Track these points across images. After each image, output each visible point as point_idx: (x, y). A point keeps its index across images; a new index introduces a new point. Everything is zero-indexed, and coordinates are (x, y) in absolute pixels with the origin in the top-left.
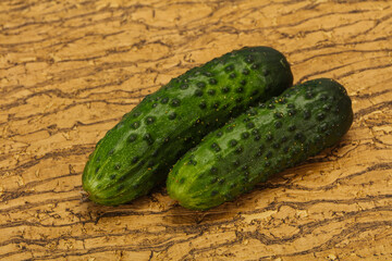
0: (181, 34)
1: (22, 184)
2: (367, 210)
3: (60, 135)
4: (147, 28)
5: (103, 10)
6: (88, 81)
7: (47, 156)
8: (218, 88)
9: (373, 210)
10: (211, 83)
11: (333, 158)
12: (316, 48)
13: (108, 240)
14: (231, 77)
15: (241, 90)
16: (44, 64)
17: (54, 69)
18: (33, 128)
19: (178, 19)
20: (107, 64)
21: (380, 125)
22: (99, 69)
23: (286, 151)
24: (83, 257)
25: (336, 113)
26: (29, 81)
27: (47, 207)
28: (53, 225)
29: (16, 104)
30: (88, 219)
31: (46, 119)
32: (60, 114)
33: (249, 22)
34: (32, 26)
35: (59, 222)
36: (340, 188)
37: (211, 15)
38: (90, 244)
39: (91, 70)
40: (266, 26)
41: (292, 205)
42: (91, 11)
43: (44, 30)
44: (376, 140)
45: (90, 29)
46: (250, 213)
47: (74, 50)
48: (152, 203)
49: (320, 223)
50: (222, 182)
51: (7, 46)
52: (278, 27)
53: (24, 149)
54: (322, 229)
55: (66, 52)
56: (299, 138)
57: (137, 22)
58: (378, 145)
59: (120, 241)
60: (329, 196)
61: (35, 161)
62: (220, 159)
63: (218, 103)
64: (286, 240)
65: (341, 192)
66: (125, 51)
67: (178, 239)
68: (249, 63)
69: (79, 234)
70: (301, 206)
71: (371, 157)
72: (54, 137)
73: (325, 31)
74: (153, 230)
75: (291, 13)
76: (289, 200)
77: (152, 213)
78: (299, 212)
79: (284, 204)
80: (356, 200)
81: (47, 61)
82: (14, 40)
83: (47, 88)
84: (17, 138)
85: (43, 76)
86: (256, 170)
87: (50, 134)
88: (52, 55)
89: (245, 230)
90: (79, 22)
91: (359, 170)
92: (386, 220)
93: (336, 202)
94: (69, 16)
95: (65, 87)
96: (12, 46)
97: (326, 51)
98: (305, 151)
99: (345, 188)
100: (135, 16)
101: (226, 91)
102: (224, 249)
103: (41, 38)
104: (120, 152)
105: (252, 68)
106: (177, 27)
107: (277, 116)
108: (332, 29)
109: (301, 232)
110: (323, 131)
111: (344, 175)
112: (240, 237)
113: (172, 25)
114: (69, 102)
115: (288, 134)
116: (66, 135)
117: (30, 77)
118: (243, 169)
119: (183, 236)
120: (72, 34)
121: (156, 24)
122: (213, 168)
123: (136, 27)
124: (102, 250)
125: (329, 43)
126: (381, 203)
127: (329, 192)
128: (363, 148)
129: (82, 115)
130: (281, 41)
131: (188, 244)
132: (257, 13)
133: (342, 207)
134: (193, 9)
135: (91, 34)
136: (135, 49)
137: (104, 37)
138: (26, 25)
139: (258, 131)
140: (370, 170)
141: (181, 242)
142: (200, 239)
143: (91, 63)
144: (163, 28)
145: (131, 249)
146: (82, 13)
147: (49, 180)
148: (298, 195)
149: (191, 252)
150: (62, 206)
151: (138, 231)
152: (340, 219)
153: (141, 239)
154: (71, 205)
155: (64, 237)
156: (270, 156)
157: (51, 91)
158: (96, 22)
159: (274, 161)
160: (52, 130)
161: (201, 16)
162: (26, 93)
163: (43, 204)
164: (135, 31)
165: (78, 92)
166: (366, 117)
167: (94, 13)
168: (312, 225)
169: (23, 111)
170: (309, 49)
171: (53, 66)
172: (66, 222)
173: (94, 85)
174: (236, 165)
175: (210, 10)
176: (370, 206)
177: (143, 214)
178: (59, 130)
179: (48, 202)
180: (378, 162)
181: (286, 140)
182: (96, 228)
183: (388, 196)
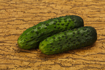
0: (61, 12)
1: (4, 40)
2: (93, 63)
4: (53, 9)
5: (43, 3)
6: (32, 19)
7: (14, 34)
8: (60, 23)
9: (94, 64)
10: (59, 22)
11: (89, 49)
12: (96, 21)
13: (20, 57)
14: (65, 21)
15: (67, 25)
16: (22, 13)
17: (25, 15)
18: (13, 27)
19: (62, 8)
20: (39, 15)
22: (36, 16)
23: (74, 43)
24: (12, 60)
25: (91, 36)
26: (17, 16)
27: (8, 47)
28: (7, 51)
29: (11, 21)
30: (17, 51)
31: (17, 26)
32: (21, 25)
33: (80, 12)
34: (23, 4)
35: (9, 51)
36: (88, 57)
37: (71, 9)
38: (15, 58)
39: (34, 16)
40: (84, 13)
41: (73, 59)
42: (40, 2)
43: (26, 5)
44: (103, 47)
45: (38, 7)
46: (60, 58)
47: (32, 11)
48: (36, 51)
49: (78, 64)
50: (54, 48)
51: (15, 7)
52: (88, 14)
53: (8, 32)
54: (78, 66)
55: (29, 11)
56: (79, 41)
57: (51, 7)
58: (103, 48)
59: (23, 59)
61: (10, 35)
62: (54, 41)
64: (67, 67)
65: (87, 58)
66: (45, 13)
67: (39, 61)
68: (71, 19)
69: (13, 55)
70: (75, 59)
71: (99, 51)
72: (17, 30)
73: (100, 17)
74: (33, 57)
75: (92, 12)
76: (72, 57)
77: (35, 53)
78: (74, 61)
79: (71, 58)
80: (90, 61)
81: (23, 12)
82: (17, 6)
83: (21, 18)
84: (8, 29)
85: (21, 16)
86: (65, 47)
87: (17, 29)
88: (25, 11)
89: (57, 62)
90: (36, 4)
91: (95, 53)
92: (97, 67)
93: (85, 60)
94: (34, 3)
95: (25, 19)
96: (16, 7)
97: (98, 22)
98: (80, 45)
99: (89, 57)
100: (51, 6)
101: (63, 25)
102: (49, 66)
103: (24, 7)
104: (28, 34)
106: (61, 10)
107: (74, 33)
108: (102, 17)
109: (72, 66)
110: (86, 40)
111: (90, 54)
112: (55, 64)
113: (60, 9)
114: (25, 23)
115: (76, 39)
116: (21, 30)
117: (18, 15)
118: (61, 45)
119: (40, 60)
120: (33, 7)
121: (55, 8)
122: (52, 43)
123: (50, 8)
124: (17, 60)
125: (100, 21)
126: (97, 62)
127: (84, 57)
128: (98, 48)
129: (26, 26)
130: (87, 18)
131: (40, 63)
133: (86, 61)
134: (67, 6)
135: (38, 8)
136: (48, 13)
137: (41, 9)
138: (22, 3)
139: (67, 36)
140: (98, 54)
141: (39, 62)
142: (44, 62)
143: (35, 15)
144: (57, 10)
145: (25, 61)
146: (38, 2)
147: (11, 40)
148: (75, 56)
149: (41, 65)
150: (12, 47)
151: (29, 57)
152: (84, 64)
153: (29, 59)
154: (14, 47)
155: (9, 55)
156: (69, 43)
158: (40, 5)
159: (70, 45)
160: (17, 28)
161: (68, 8)
162: (15, 19)
163: (7, 46)
164: (49, 9)
165: (28, 21)
166: (102, 41)
167: (41, 3)
168: (76, 64)
169: (12, 23)
170: (94, 21)
171: (25, 14)
172: (11, 51)
173: (33, 20)
174: (59, 44)
175: (71, 7)
176: (94, 63)
177: (32, 53)
178: (19, 29)
179: (9, 45)
180: (101, 52)
181: (75, 40)
182: (18, 54)
183: (100, 61)
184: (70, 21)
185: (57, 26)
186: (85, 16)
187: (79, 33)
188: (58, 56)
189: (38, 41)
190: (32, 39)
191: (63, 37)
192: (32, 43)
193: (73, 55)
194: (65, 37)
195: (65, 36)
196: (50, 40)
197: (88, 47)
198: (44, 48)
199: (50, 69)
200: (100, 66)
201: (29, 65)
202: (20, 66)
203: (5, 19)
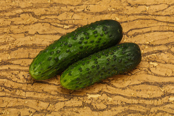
1: (9, 58)
2: (135, 104)
3: (29, 37)
6: (46, 10)
7: (22, 46)
9: (137, 104)
10: (86, 38)
11: (130, 74)
12: (140, 14)
13: (35, 94)
14: (95, 37)
15: (98, 42)
18: (19, 31)
20: (55, 3)
21: (153, 62)
22: (52, 6)
23: (109, 73)
24: (24, 100)
26: (23, 5)
27: (16, 72)
28: (16, 82)
30: (30, 82)
31: (25, 27)
32: (31, 26)
35: (19, 81)
36: (128, 90)
38: (28, 94)
39: (48, 5)
41: (107, 94)
44: (149, 69)
46: (91, 94)
48: (55, 80)
49: (115, 106)
50: (81, 83)
53: (13, 41)
54: (115, 108)
56: (116, 69)
58: (149, 72)
59: (39, 96)
60: (122, 93)
61: (17, 48)
62: (81, 75)
63: (88, 47)
64: (100, 110)
65: (128, 92)
68: (104, 31)
69: (24, 88)
70: (110, 95)
72: (26, 38)
73: (147, 6)
74: (52, 93)
76: (107, 91)
77: (55, 85)
78: (109, 98)
80: (132, 98)
83: (29, 10)
84: (12, 35)
85: (29, 4)
87: (25, 35)
89: (86, 102)
91: (138, 83)
92: (140, 110)
93: (124, 97)
95: (37, 12)
97: (143, 17)
99: (130, 91)
102: (76, 109)
104: (44, 63)
105: (105, 33)
107: (108, 60)
109: (107, 108)
111: (131, 84)
112: (84, 105)
114: (36, 20)
116: (31, 38)
117: (24, 3)
118: (90, 79)
119: (62, 99)
122: (78, 78)
124: (31, 98)
125: (146, 13)
127: (123, 91)
128: (143, 72)
129: (39, 29)
131: (63, 103)
133: (125, 100)
140: (142, 84)
141: (62, 101)
142: (69, 102)
145: (42, 101)
147: (20, 59)
148: (111, 90)
149: (64, 107)
150: (22, 73)
151: (47, 92)
152: (123, 106)
153: (47, 96)
154: (25, 73)
155: (19, 89)
156: (102, 75)
157: (30, 12)
160: (26, 33)
162: (20, 11)
163: (15, 70)
165: (41, 16)
166: (149, 56)
168: (112, 106)
169: (17, 21)
170: (137, 14)
172: (21, 81)
173: (48, 13)
174: (87, 78)
176: (136, 101)
177: (50, 84)
178: (29, 35)
179: (18, 70)
180: (147, 81)
182: (32, 87)
183: (145, 99)
184: (102, 35)
186: (124, 2)
188: (87, 90)
189: (58, 69)
190: (49, 69)
192: (50, 73)
193: (108, 87)
195: (95, 65)
198: (67, 85)
199: (77, 114)
200: (144, 108)
201: (49, 109)
202: (37, 111)
203: (6, 11)
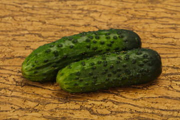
0: (107, 25)
1: (1, 64)
2: (147, 112)
4: (94, 20)
5: (80, 9)
6: (55, 34)
7: (19, 57)
8: (99, 41)
9: (150, 113)
10: (96, 38)
11: (145, 89)
12: (165, 44)
13: (23, 94)
14: (107, 38)
15: (110, 45)
16: (41, 23)
17: (44, 27)
18: (20, 45)
19: (110, 20)
20: (67, 29)
22: (63, 31)
23: (119, 76)
24: (8, 98)
25: (150, 65)
26: (30, 28)
27: (6, 76)
28: (4, 83)
29: (19, 35)
30: (20, 84)
31: (27, 43)
32: (35, 43)
33: (141, 28)
34: (45, 9)
35: (7, 82)
36: (141, 101)
37: (126, 21)
38: (14, 94)
39: (59, 30)
40: (148, 30)
41: (113, 102)
42: (74, 9)
43: (49, 11)
44: (170, 86)
45: (69, 15)
46: (92, 100)
47: (57, 21)
48: (52, 86)
49: (122, 112)
50: (81, 81)
51: (30, 13)
52: (153, 32)
53: (11, 52)
54: (121, 114)
55: (53, 21)
56: (127, 72)
57: (92, 17)
58: (170, 88)
59: (28, 96)
60: (134, 103)
61: (13, 57)
64: (102, 115)
65: (140, 103)
66: (78, 26)
67: (54, 102)
68: (118, 34)
69: (12, 89)
70: (117, 103)
71: (163, 92)
72: (26, 51)
73: (174, 38)
74: (45, 96)
75: (163, 28)
76: (114, 100)
77: (49, 89)
78: (115, 105)
79: (110, 101)
80: (145, 108)
81: (43, 22)
82: (34, 12)
83: (36, 32)
84: (11, 47)
85: (37, 28)
86: (101, 80)
87: (26, 49)
88: (46, 21)
89: (86, 106)
90: (67, 11)
91: (154, 96)
93: (135, 106)
94: (63, 9)
95: (43, 34)
96: (32, 14)
97: (170, 46)
98: (129, 79)
99: (143, 102)
100: (92, 15)
101: (102, 43)
102: (71, 111)
103: (46, 14)
104: (40, 55)
105: (119, 37)
106: (107, 22)
107: (119, 58)
108: (178, 39)
109: (110, 114)
110: (140, 72)
111: (146, 97)
112: (81, 108)
113: (106, 21)
114: (42, 39)
115: (122, 68)
117: (32, 27)
118: (94, 78)
119: (57, 101)
120: (61, 15)
121: (99, 20)
122: (78, 73)
123: (90, 19)
124: (18, 97)
125: (173, 44)
126: (156, 111)
127: (135, 101)
128: (162, 88)
130: (151, 38)
131: (57, 105)
132: (147, 25)
133: (136, 108)
134: (119, 18)
135: (68, 17)
136: (84, 27)
137: (73, 19)
139: (106, 62)
140: (159, 97)
142: (63, 105)
143: (61, 27)
144: (101, 22)
145: (30, 101)
146: (70, 9)
147: (14, 66)
148: (119, 99)
149: (56, 109)
150: (13, 77)
151: (38, 95)
152: (132, 113)
153: (37, 98)
154: (16, 77)
155: (5, 89)
156: (110, 75)
157: (37, 34)
158: (74, 13)
159: (111, 79)
161: (121, 21)
162: (26, 32)
163: (5, 74)
164: (88, 20)
165: (48, 37)
166: (172, 76)
167: (75, 10)
168: (117, 112)
169: (21, 38)
170: (162, 44)
171: (44, 25)
172: (10, 83)
173: (57, 36)
174: (91, 75)
175: (126, 19)
176: (150, 111)
177: (45, 89)
178: (30, 49)
179: (8, 74)
180: (165, 95)
181: (119, 70)
182: (21, 88)
183: (161, 110)
184: (115, 38)
185: (93, 45)
186: (148, 34)
187: (127, 59)
188: (88, 96)
189: (56, 68)
190: (46, 64)
191: (99, 63)
192: (45, 71)
193: (116, 96)
194: (102, 64)
195: (102, 61)
196: (76, 68)
197: (145, 85)
198: (64, 80)
199: (71, 116)
200: (159, 117)
201: (36, 108)
202: (21, 108)
203: (10, 31)
